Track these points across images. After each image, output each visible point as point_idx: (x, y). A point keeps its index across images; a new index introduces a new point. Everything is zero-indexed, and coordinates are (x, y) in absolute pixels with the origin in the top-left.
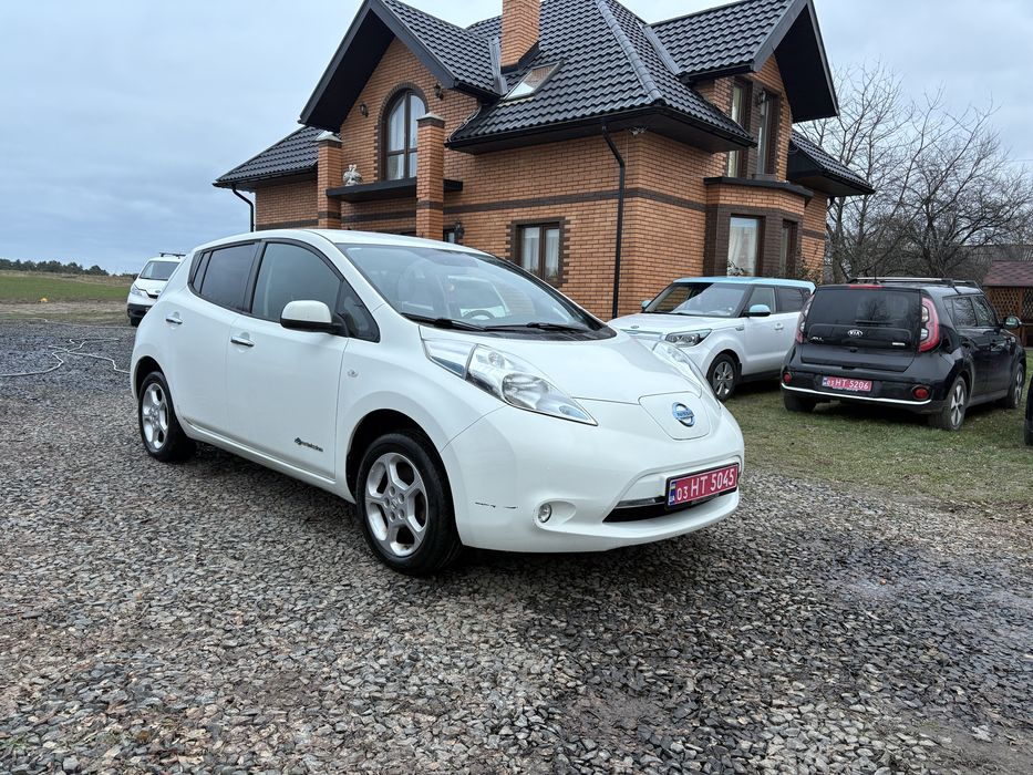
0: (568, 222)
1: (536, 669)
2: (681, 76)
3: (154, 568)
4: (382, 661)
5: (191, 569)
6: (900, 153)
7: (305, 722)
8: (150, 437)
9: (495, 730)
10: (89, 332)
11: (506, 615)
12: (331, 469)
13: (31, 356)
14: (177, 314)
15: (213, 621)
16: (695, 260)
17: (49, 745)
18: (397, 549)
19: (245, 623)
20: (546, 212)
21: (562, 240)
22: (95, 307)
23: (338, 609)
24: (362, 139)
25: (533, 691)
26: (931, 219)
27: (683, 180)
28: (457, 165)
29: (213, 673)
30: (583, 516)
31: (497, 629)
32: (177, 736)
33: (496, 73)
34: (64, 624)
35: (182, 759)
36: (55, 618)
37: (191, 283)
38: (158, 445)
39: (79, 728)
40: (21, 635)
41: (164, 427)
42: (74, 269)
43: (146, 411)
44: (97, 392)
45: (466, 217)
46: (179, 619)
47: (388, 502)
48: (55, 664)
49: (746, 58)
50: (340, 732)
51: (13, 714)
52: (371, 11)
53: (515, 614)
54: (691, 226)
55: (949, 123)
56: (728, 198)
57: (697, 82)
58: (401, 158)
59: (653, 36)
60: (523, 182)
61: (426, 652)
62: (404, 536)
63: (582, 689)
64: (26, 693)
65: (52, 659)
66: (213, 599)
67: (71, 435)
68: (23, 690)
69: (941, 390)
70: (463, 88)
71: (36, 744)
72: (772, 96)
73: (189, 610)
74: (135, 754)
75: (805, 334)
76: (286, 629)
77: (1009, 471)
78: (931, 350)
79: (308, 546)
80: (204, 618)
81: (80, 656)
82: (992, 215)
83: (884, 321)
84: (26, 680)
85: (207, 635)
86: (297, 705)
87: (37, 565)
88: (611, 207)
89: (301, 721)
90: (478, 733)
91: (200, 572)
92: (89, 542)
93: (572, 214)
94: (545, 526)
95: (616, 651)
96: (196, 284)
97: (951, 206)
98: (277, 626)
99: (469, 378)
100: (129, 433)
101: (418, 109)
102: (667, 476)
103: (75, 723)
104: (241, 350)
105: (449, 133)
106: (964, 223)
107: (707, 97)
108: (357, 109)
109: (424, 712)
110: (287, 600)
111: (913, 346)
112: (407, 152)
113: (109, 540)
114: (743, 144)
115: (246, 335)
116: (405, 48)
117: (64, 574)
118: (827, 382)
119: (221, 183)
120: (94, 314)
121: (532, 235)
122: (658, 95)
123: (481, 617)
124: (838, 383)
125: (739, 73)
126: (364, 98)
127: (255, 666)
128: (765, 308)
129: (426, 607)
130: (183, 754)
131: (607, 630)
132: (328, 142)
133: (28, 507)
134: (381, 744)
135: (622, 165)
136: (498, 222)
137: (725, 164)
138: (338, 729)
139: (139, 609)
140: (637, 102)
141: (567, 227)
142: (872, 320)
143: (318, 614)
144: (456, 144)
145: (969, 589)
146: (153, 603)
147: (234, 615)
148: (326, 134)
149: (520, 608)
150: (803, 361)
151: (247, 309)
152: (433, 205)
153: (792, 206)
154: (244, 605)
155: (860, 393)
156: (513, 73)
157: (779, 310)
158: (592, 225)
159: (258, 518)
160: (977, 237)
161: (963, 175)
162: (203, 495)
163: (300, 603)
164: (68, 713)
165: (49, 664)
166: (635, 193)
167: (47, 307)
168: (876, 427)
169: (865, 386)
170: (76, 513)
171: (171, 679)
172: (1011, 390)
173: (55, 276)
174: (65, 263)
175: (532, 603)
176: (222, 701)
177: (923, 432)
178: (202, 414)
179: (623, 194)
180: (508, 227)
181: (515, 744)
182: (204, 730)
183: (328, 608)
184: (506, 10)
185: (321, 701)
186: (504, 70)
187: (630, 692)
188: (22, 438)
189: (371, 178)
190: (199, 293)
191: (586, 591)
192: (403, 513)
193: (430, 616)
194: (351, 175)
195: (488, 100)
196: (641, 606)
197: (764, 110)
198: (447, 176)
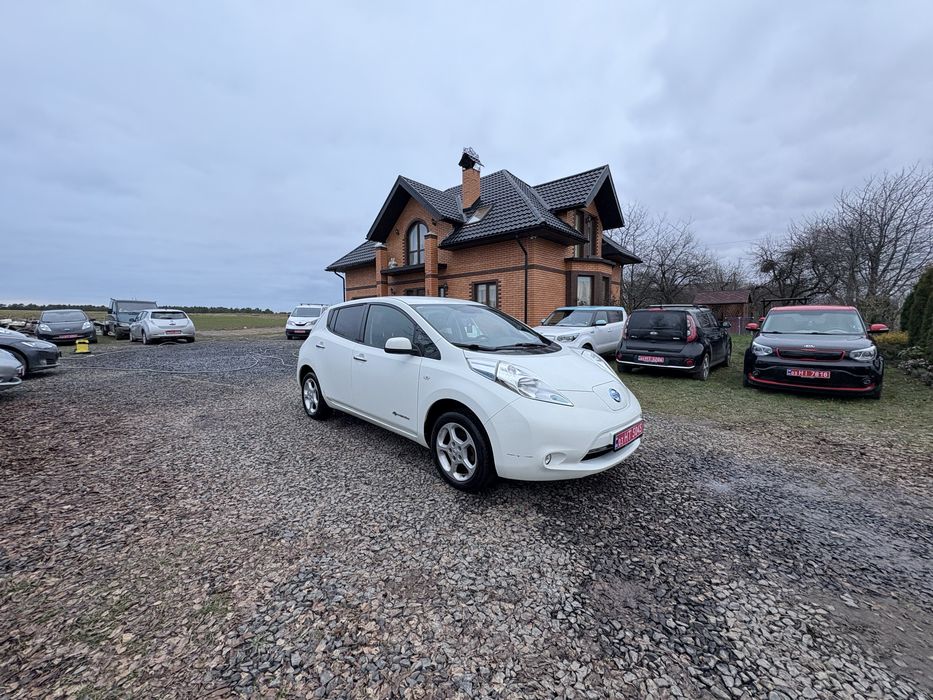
0: (500, 282)
1: (562, 561)
2: (551, 210)
3: (323, 493)
4: (468, 559)
5: (343, 493)
6: (648, 243)
7: (434, 613)
8: (308, 407)
9: (553, 615)
10: (268, 344)
11: (529, 519)
12: (415, 430)
13: (242, 358)
14: (322, 343)
15: (363, 531)
16: (562, 298)
17: (281, 642)
18: (457, 476)
19: (381, 532)
20: (488, 277)
21: (497, 290)
22: (270, 330)
23: (431, 518)
24: (397, 245)
25: (566, 580)
26: (664, 274)
27: (555, 260)
28: (444, 256)
29: (370, 572)
30: (571, 460)
31: (527, 530)
32: (359, 629)
33: (461, 212)
34: (277, 538)
35: (366, 650)
36: (273, 533)
37: (328, 326)
38: (313, 411)
39: (298, 626)
40: (254, 548)
41: (316, 402)
42: (258, 311)
43: (306, 393)
44: (276, 378)
45: (449, 281)
46: (343, 530)
47: (451, 450)
48: (276, 570)
49: (582, 201)
50: (458, 621)
51: (255, 615)
52: (400, 186)
53: (533, 517)
54: (560, 281)
55: (670, 228)
56: (576, 267)
57: (559, 213)
58: (416, 254)
59: (535, 192)
60: (476, 263)
61: (492, 550)
62: (462, 469)
63: (594, 576)
64: (261, 596)
65: (274, 566)
66: (359, 514)
67: (268, 405)
68: (259, 593)
69: (698, 360)
70: (447, 220)
71: (272, 642)
72: (594, 218)
73: (347, 523)
74: (336, 648)
75: (627, 334)
76: (406, 535)
77: (744, 403)
78: (692, 341)
79: (404, 474)
80: (357, 529)
81: (290, 562)
82: (692, 270)
83: (665, 327)
84: (260, 585)
85: (361, 541)
86: (427, 597)
87: (259, 492)
88: (521, 274)
89: (432, 612)
90: (544, 618)
91: (348, 494)
92: (285, 475)
93: (502, 278)
94: (547, 467)
95: (602, 543)
96: (332, 327)
97: (672, 267)
98: (400, 534)
99: (497, 380)
100: (296, 403)
101: (424, 231)
102: (613, 433)
103: (294, 621)
104: (360, 363)
105: (439, 242)
106: (679, 274)
107: (564, 219)
108: (394, 231)
109: (505, 601)
110: (401, 513)
111: (684, 340)
112: (419, 251)
113: (295, 473)
114: (581, 242)
115: (362, 355)
116: (417, 202)
117: (275, 499)
118: (640, 358)
119: (329, 269)
120: (270, 334)
121: (482, 288)
122: (543, 219)
123: (514, 520)
124: (646, 359)
125: (578, 208)
126: (397, 226)
127: (394, 566)
128: (604, 322)
129: (481, 514)
130: (365, 645)
131: (590, 527)
132: (381, 248)
133: (249, 453)
134: (486, 631)
135: (526, 253)
136: (465, 283)
137: (573, 251)
138: (457, 618)
139: (319, 523)
140: (533, 223)
141: (499, 284)
142: (658, 326)
143: (422, 523)
144: (443, 247)
145: (771, 484)
146: (327, 518)
147: (374, 526)
148: (379, 244)
149: (535, 512)
150: (628, 348)
151: (361, 340)
152: (433, 276)
153: (606, 270)
154: (378, 519)
155: (659, 363)
156: (469, 211)
157: (609, 322)
158: (512, 283)
159: (373, 454)
160: (686, 281)
161: (678, 253)
162: (340, 440)
163: (409, 515)
164: (288, 611)
165: (272, 570)
166: (533, 267)
167: (247, 331)
168: (667, 380)
169: (661, 360)
170: (275, 455)
171: (347, 578)
172: (726, 357)
173: (249, 315)
174: (253, 308)
175: (540, 509)
176: (380, 596)
177: (691, 382)
178: (337, 396)
179: (527, 268)
180: (470, 285)
181: (570, 628)
182: (374, 623)
183: (425, 519)
184: (464, 183)
185: (440, 594)
186: (464, 211)
187: (623, 576)
188: (242, 407)
189: (401, 265)
190: (334, 331)
191: (568, 499)
192: (460, 457)
193: (485, 521)
194: (392, 264)
195: (458, 225)
196: (601, 507)
197: (590, 225)
198: (440, 262)
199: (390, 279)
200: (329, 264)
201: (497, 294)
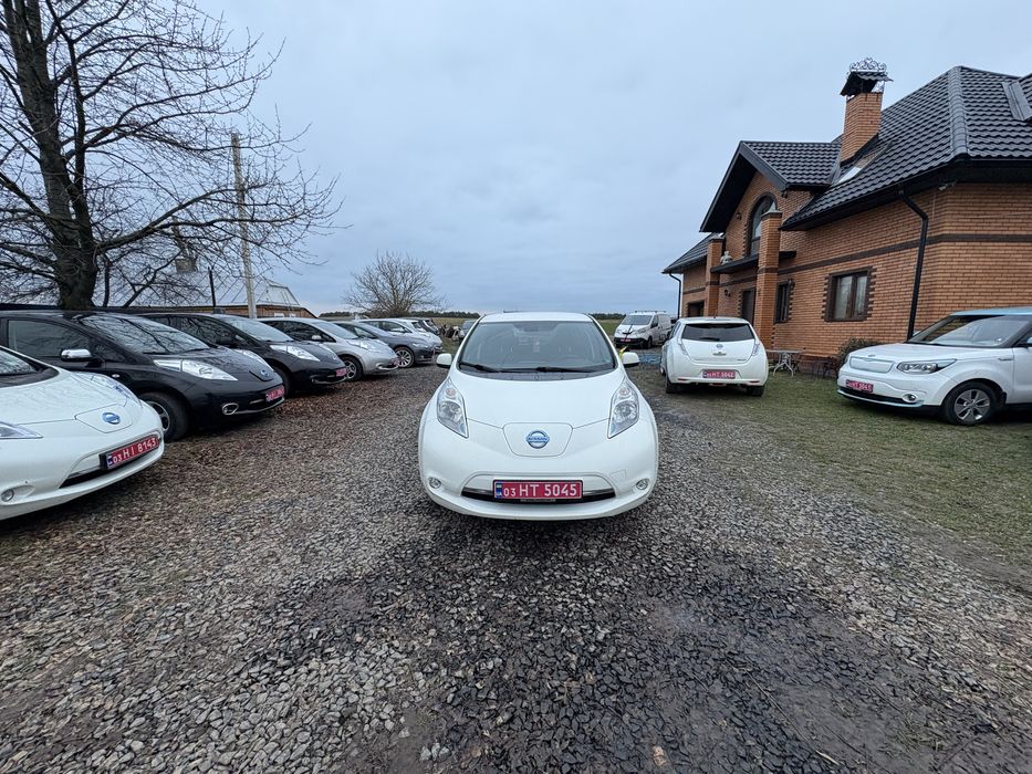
0: (875, 270)
20: (857, 265)
21: (869, 283)
24: (737, 236)
30: (448, 490)
45: (796, 275)
52: (739, 157)
88: (914, 253)
93: (878, 264)
105: (783, 221)
108: (735, 216)
119: (665, 272)
126: (740, 209)
135: (925, 218)
141: (873, 274)
144: (788, 227)
148: (715, 236)
156: (849, 164)
179: (923, 243)
180: (826, 278)
186: (843, 164)
189: (740, 257)
194: (726, 258)
195: (820, 190)
198: (781, 250)
199: (724, 279)
200: (666, 266)
201: (868, 289)
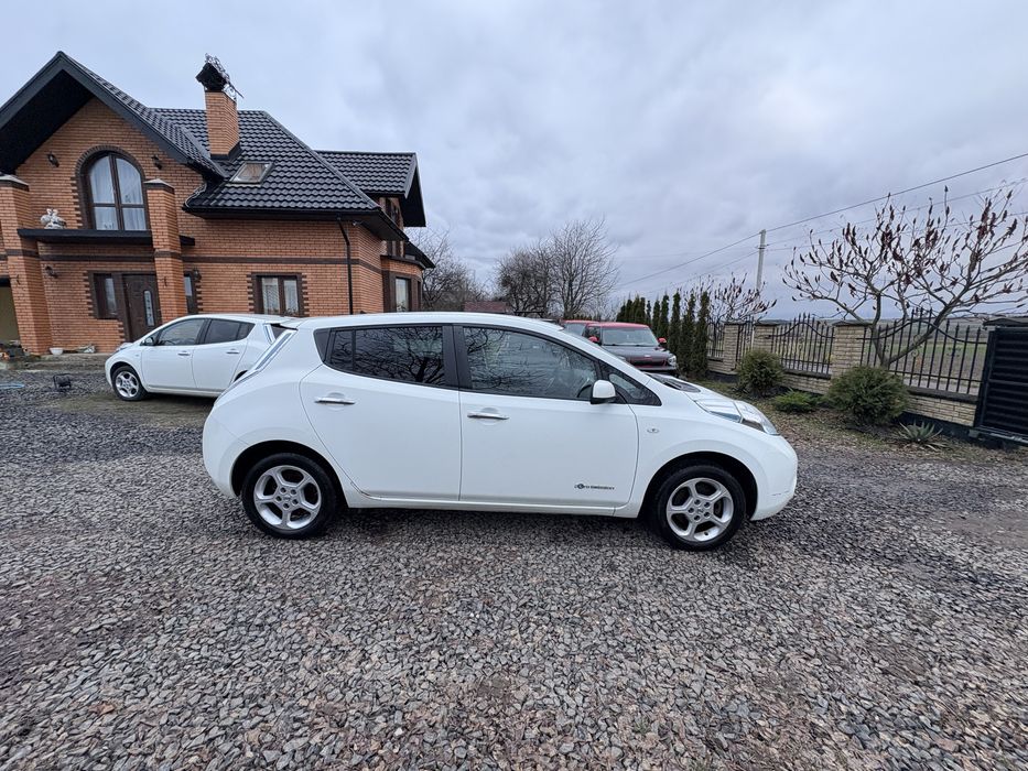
0: (305, 277)
21: (300, 288)
24: (55, 186)
28: (192, 226)
45: (202, 267)
56: (394, 268)
58: (111, 210)
70: (192, 164)
88: (342, 269)
93: (308, 272)
108: (42, 155)
112: (119, 206)
135: (348, 244)
141: (303, 279)
152: (174, 256)
156: (226, 162)
166: (357, 262)
180: (248, 276)
189: (74, 225)
194: (50, 221)
195: (214, 181)
198: (183, 233)
